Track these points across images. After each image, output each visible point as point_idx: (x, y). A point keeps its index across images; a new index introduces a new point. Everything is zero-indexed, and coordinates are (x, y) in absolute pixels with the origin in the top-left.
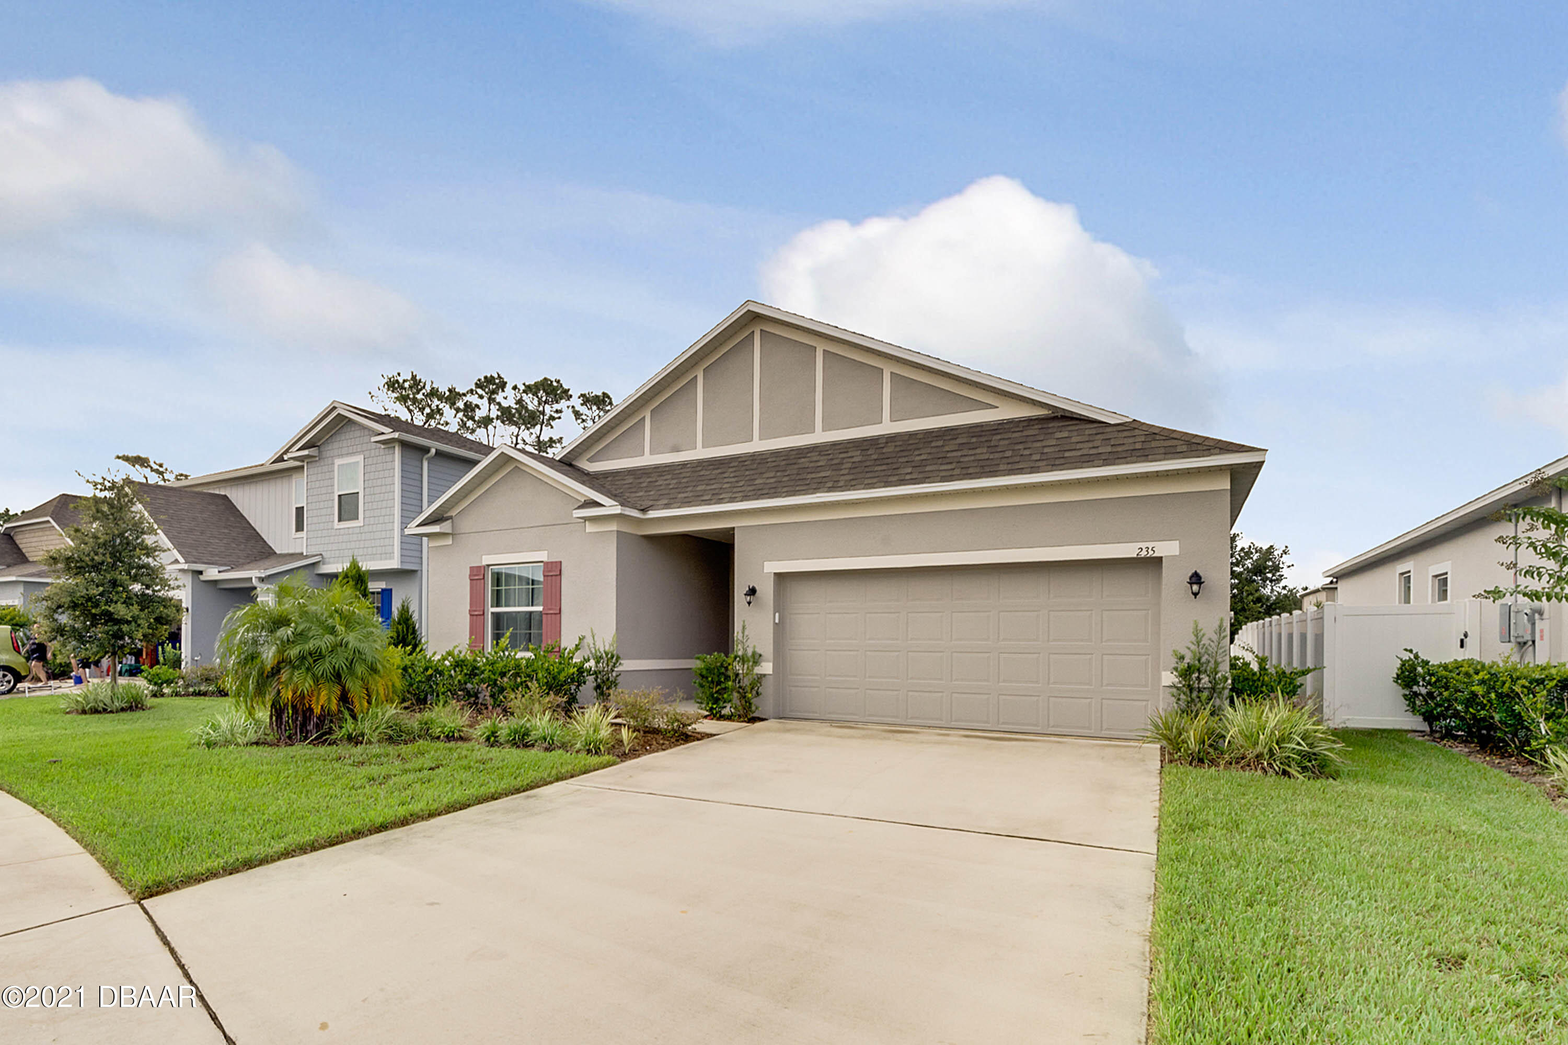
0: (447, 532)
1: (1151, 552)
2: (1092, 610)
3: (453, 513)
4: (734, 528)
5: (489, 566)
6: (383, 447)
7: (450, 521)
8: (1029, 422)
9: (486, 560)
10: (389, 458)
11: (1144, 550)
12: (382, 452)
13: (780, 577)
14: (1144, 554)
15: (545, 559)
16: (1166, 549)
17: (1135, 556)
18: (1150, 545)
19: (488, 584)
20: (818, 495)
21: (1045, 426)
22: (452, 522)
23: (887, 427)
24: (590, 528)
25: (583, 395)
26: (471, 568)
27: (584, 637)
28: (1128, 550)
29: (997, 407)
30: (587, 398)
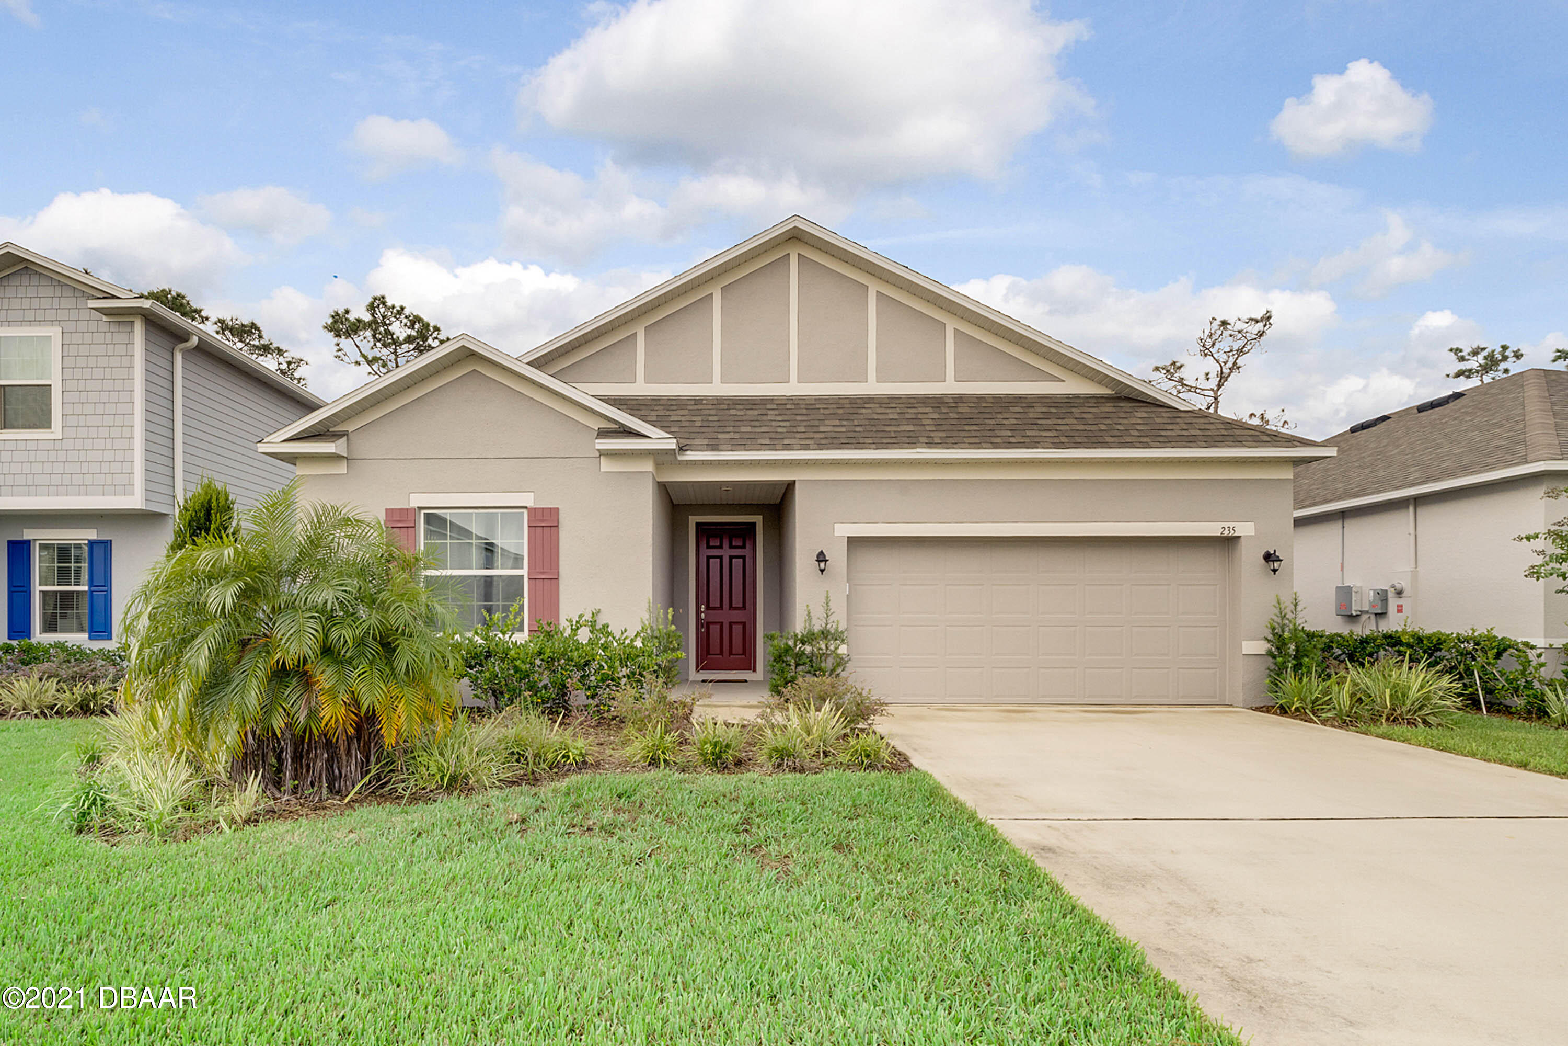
0: (342, 454)
1: (1232, 532)
2: (1169, 585)
3: (350, 427)
4: (795, 481)
5: (420, 508)
6: (105, 318)
7: (345, 438)
8: (1098, 400)
9: (416, 501)
10: (120, 337)
11: (1227, 529)
12: (104, 327)
13: (854, 542)
14: (1226, 533)
15: (530, 504)
16: (1244, 529)
17: (1219, 534)
18: (1232, 525)
19: (419, 536)
20: (918, 450)
21: (1116, 405)
22: (348, 440)
23: (950, 387)
24: (606, 466)
25: (221, 321)
26: (387, 510)
27: (599, 611)
28: (1213, 529)
29: (1064, 381)
30: (227, 325)
